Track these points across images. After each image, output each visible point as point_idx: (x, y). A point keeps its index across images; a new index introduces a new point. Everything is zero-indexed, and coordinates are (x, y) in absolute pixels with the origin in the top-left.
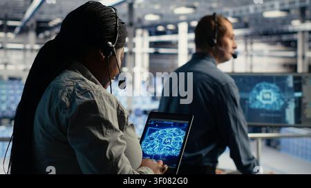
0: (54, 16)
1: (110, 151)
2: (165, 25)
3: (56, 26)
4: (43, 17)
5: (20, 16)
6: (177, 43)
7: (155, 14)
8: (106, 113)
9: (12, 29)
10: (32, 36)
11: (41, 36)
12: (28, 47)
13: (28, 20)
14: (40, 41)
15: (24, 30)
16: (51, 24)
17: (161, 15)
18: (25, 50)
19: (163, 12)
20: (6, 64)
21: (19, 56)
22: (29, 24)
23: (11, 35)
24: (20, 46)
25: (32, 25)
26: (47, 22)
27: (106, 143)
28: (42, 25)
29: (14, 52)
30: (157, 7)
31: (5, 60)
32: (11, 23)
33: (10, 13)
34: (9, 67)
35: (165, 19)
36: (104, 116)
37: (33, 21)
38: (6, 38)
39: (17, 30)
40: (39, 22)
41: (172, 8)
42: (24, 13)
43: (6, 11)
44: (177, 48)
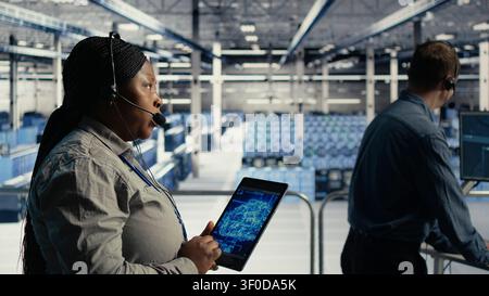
0: (324, 42)
1: (85, 240)
2: (461, 46)
3: (327, 53)
4: (313, 44)
5: (286, 43)
6: (477, 66)
7: (447, 33)
8: (88, 189)
9: (277, 59)
10: (300, 65)
11: (311, 65)
12: (296, 78)
13: (295, 49)
14: (309, 71)
15: (291, 60)
16: (322, 51)
17: (456, 34)
18: (292, 82)
19: (458, 29)
20: (271, 98)
21: (285, 88)
22: (296, 52)
23: (275, 66)
24: (287, 78)
25: (300, 53)
26: (317, 49)
27: (78, 230)
28: (311, 52)
29: (280, 84)
30: (450, 24)
31: (270, 94)
32: (275, 52)
33: (274, 41)
34: (275, 101)
35: (460, 39)
36: (84, 193)
37: (301, 49)
38: (271, 69)
39: (283, 60)
40: (307, 50)
41: (470, 24)
42: (291, 40)
43: (270, 39)
44: (478, 73)
